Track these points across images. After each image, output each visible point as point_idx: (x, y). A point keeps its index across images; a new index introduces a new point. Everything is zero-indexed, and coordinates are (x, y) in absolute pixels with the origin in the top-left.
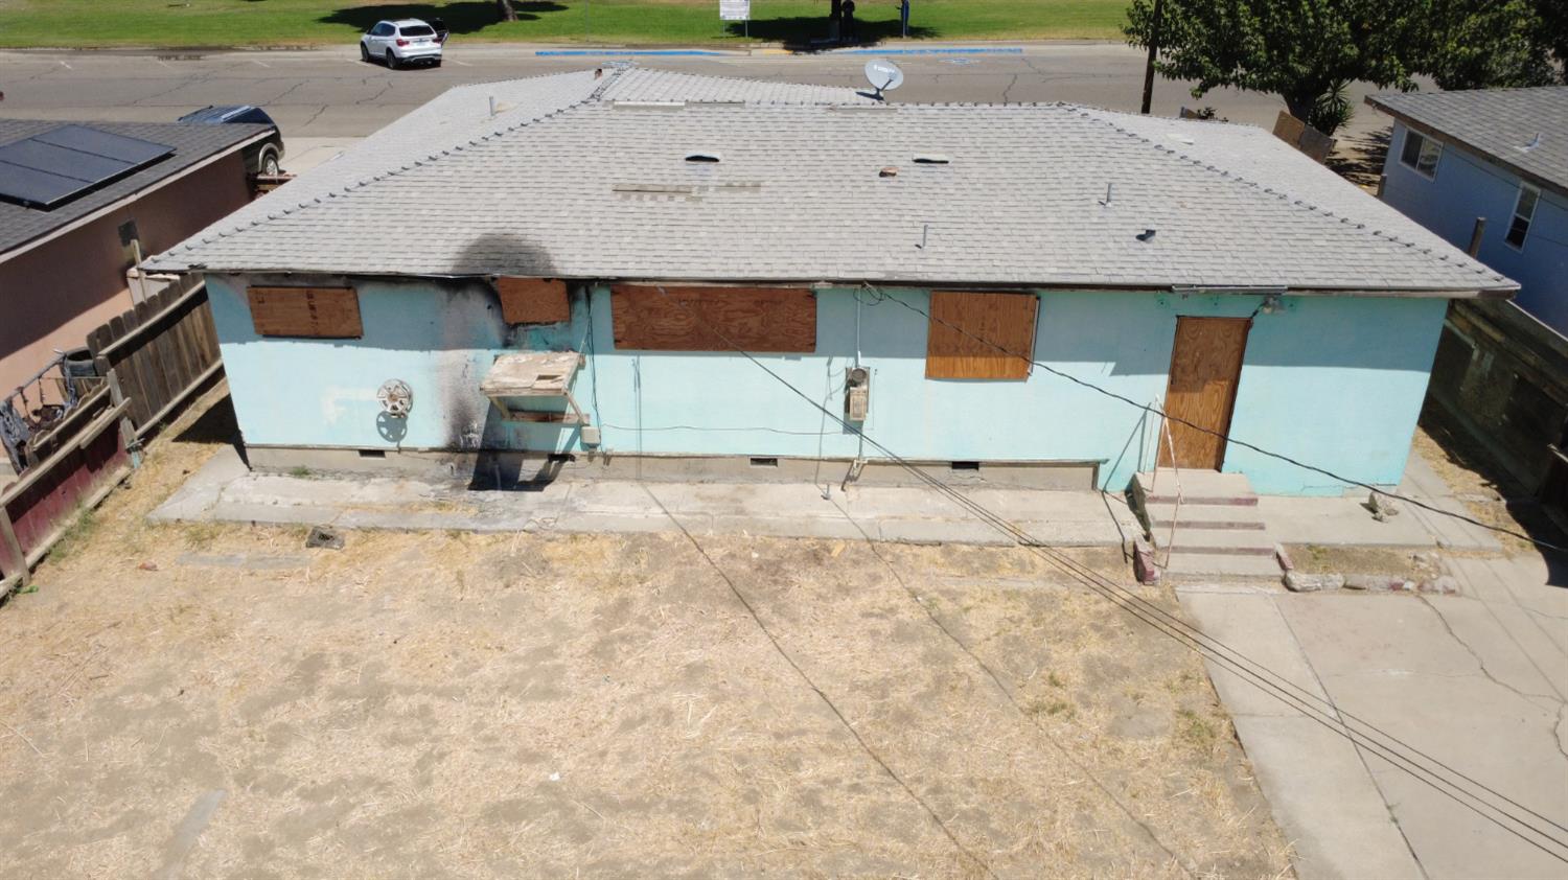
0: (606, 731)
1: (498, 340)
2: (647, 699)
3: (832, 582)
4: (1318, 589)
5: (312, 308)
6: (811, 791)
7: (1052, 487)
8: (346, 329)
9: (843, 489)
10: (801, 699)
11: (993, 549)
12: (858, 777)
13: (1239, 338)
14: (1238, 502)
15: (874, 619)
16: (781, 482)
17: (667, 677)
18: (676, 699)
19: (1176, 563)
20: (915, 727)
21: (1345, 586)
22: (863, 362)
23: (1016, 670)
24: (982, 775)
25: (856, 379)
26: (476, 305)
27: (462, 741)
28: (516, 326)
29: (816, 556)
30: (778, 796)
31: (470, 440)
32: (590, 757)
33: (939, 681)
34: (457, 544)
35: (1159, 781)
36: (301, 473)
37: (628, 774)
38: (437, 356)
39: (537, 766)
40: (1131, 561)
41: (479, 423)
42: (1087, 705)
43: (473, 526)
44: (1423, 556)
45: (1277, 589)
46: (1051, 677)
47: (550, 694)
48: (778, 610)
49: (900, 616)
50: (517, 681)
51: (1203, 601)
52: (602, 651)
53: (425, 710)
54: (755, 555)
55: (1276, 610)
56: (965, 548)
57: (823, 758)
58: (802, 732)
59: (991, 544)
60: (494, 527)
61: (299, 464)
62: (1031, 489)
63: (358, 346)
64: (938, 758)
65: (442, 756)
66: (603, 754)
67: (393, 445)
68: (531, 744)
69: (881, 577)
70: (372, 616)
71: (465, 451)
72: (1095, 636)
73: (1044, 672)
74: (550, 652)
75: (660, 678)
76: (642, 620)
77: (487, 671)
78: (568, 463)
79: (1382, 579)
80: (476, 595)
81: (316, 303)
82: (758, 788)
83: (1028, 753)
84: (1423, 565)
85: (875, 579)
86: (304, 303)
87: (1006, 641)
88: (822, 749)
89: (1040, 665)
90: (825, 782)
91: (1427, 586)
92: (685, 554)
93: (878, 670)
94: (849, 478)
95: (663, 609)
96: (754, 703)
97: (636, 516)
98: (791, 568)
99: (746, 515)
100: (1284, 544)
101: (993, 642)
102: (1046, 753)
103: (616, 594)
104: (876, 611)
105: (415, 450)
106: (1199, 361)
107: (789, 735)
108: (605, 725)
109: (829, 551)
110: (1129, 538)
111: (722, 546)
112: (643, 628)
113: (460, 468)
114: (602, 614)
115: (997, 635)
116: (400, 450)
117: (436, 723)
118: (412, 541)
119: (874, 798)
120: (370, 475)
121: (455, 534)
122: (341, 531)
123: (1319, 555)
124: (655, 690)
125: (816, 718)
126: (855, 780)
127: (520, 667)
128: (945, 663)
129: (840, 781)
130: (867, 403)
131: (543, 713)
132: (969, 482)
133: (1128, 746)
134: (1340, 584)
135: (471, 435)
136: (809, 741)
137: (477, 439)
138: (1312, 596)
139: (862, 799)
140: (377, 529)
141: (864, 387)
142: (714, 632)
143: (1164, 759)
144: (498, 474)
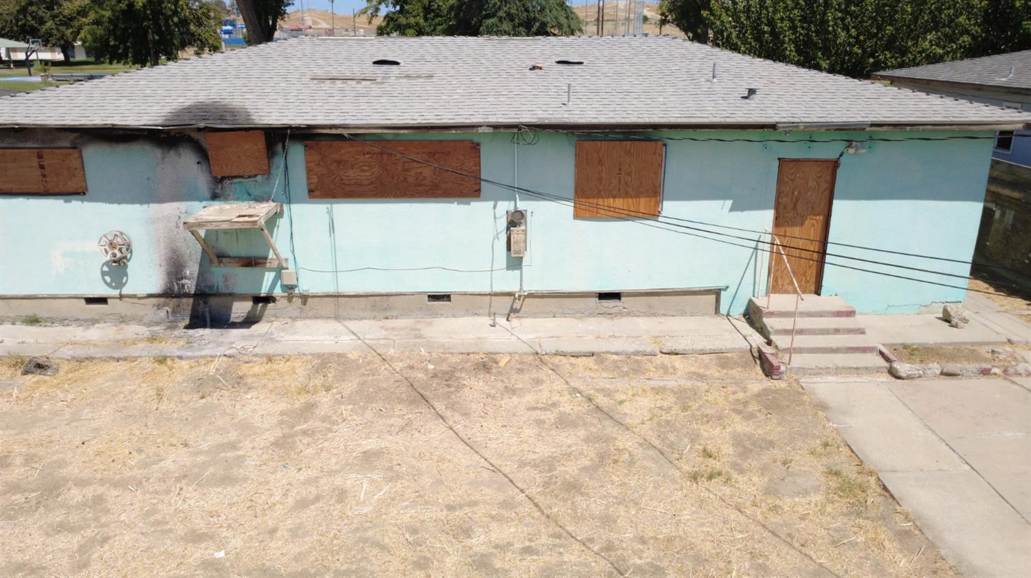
0: (279, 510)
1: (207, 194)
2: (322, 481)
3: (500, 385)
4: (920, 376)
5: (42, 167)
6: (483, 555)
7: (683, 313)
8: (72, 185)
9: (508, 320)
10: (472, 476)
11: (639, 358)
12: (530, 540)
13: (829, 178)
14: (839, 314)
15: (538, 412)
16: (454, 316)
17: (344, 462)
18: (349, 480)
19: (798, 361)
20: (582, 494)
21: (942, 373)
22: (522, 205)
23: (671, 445)
24: (652, 534)
25: (516, 220)
26: (186, 161)
27: (128, 526)
28: (223, 178)
29: (486, 366)
30: (449, 561)
31: (183, 286)
32: (259, 534)
33: (602, 457)
34: (164, 368)
35: (823, 532)
36: (33, 321)
37: (295, 549)
38: (154, 208)
39: (203, 545)
40: (758, 362)
41: (192, 270)
42: (741, 471)
43: (179, 353)
44: (999, 350)
45: (885, 378)
46: (704, 450)
47: (227, 480)
48: (452, 407)
49: (561, 409)
50: (196, 470)
51: (824, 388)
52: (283, 444)
53: (99, 500)
54: (431, 367)
55: (889, 392)
56: (615, 357)
57: (494, 525)
58: (475, 503)
59: (637, 353)
60: (198, 353)
61: (30, 313)
62: (665, 315)
63: (83, 201)
64: (607, 520)
65: (105, 540)
66: (273, 531)
67: (116, 293)
68: (200, 525)
69: (543, 381)
70: (67, 424)
71: (180, 296)
72: (737, 418)
73: (697, 447)
74: (233, 446)
75: (337, 463)
76: (324, 419)
77: (168, 464)
78: (271, 305)
79: (973, 366)
80: (172, 405)
81: (45, 163)
82: (429, 555)
83: (693, 513)
84: (1001, 357)
85: (538, 382)
86: (35, 162)
87: (659, 424)
88: (492, 517)
89: (693, 441)
90: (497, 547)
91: (1011, 370)
92: (368, 368)
93: (544, 450)
94: (513, 311)
95: (346, 410)
96: (427, 481)
97: (327, 342)
98: (463, 375)
99: (425, 338)
100: (884, 345)
101: (648, 425)
102: (710, 512)
103: (303, 399)
104: (540, 405)
105: (134, 296)
106: (797, 200)
107: (461, 506)
108: (278, 506)
109: (497, 363)
110: (754, 346)
111: (401, 361)
112: (324, 424)
113: (174, 312)
114: (288, 416)
115: (650, 419)
116: (121, 297)
117: (107, 511)
118: (122, 367)
119: (547, 558)
120: (94, 322)
121: (162, 360)
122: (57, 361)
123: (912, 351)
124: (332, 473)
125: (487, 491)
126: (527, 543)
127: (201, 458)
128: (606, 441)
129: (512, 545)
130: (525, 241)
131: (216, 497)
132: (613, 311)
133: (786, 503)
134: (938, 372)
135: (184, 281)
136: (481, 510)
137: (190, 285)
138: (916, 382)
139: (534, 561)
140: (90, 359)
141: (523, 228)
142: (392, 425)
143: (822, 512)
144: (207, 315)
